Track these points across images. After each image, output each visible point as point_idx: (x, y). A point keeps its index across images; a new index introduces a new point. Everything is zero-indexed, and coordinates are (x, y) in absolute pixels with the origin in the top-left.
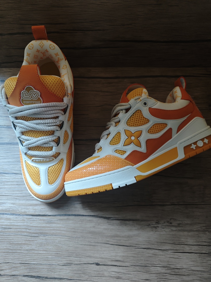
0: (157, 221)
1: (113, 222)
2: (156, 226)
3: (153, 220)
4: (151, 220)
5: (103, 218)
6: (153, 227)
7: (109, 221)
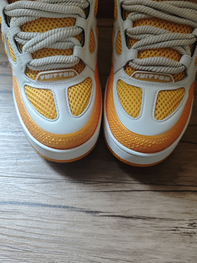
0: (192, 222)
1: (103, 221)
2: (190, 230)
3: (183, 220)
4: (179, 220)
5: (83, 211)
6: (184, 233)
7: (96, 218)
